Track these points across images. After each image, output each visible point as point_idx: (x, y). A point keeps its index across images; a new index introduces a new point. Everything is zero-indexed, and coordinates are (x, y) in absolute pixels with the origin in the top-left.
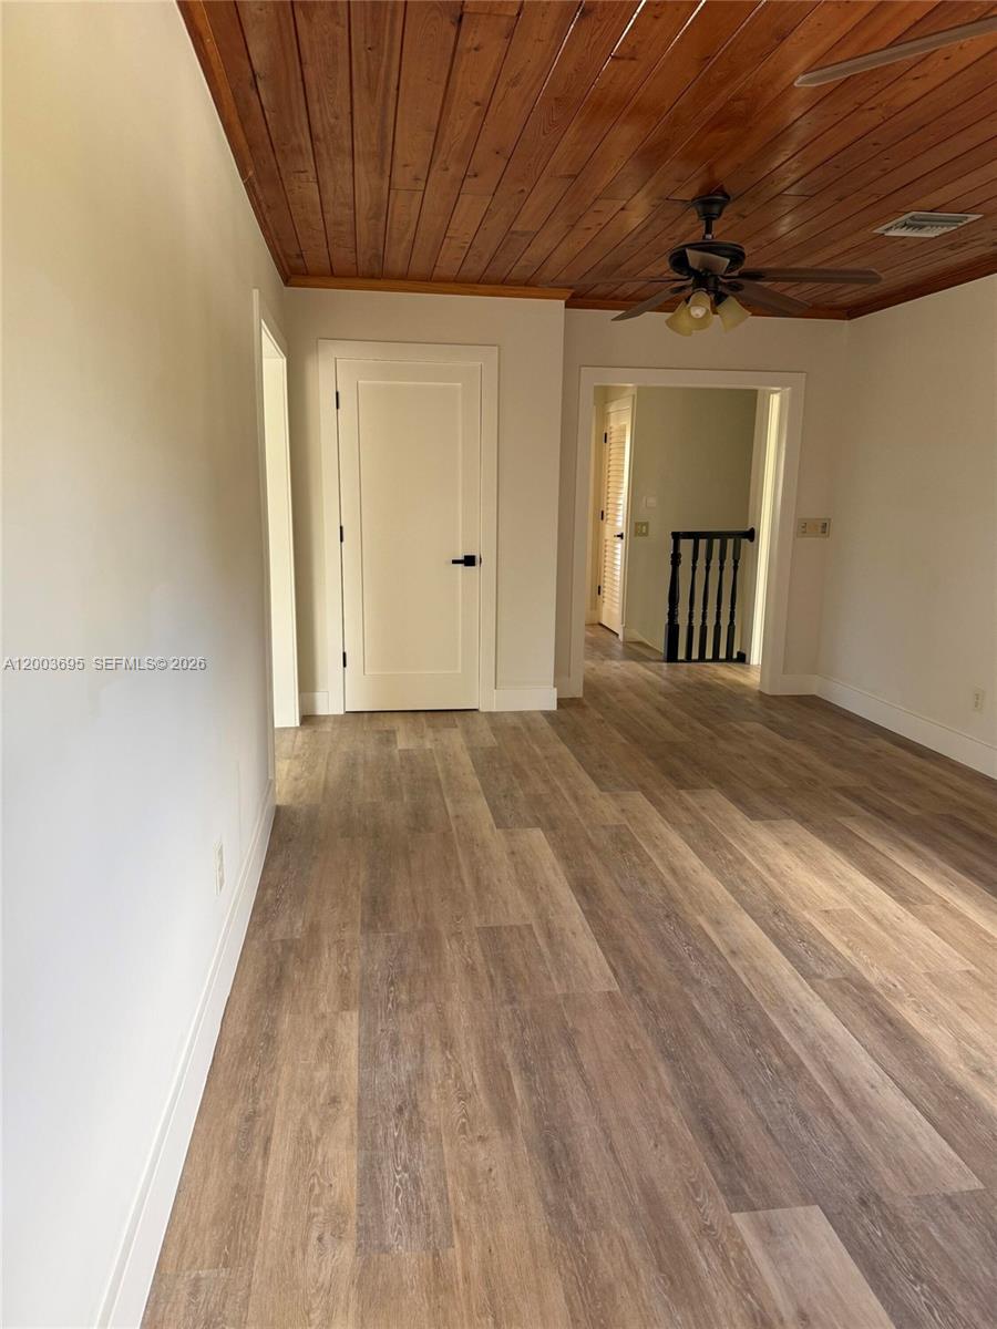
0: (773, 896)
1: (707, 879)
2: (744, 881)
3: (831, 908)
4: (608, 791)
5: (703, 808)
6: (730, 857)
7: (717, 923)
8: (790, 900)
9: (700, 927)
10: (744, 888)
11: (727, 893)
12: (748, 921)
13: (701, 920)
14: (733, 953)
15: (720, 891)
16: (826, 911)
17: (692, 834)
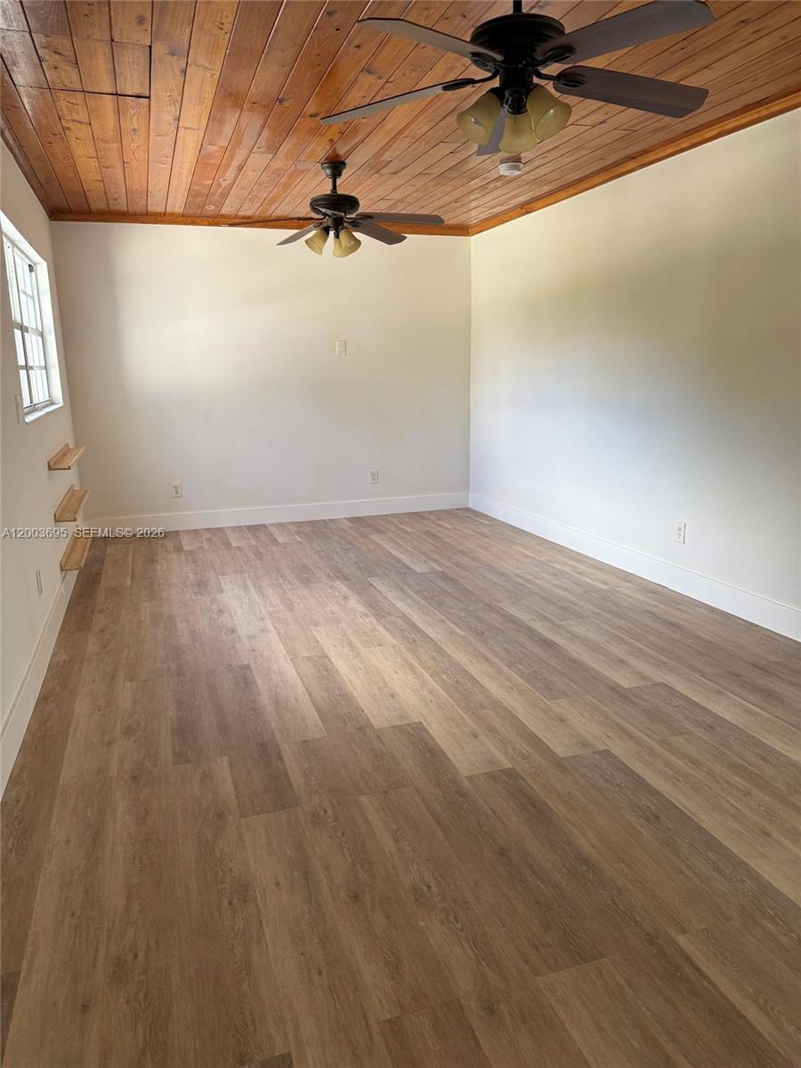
0: (414, 651)
1: (462, 658)
2: (434, 659)
3: (377, 648)
4: (599, 753)
5: (475, 736)
6: (444, 677)
7: (452, 632)
8: (403, 650)
9: (461, 629)
10: (434, 654)
11: (446, 649)
12: (433, 635)
13: (462, 633)
14: (443, 621)
15: (451, 650)
16: (380, 645)
17: (481, 697)
